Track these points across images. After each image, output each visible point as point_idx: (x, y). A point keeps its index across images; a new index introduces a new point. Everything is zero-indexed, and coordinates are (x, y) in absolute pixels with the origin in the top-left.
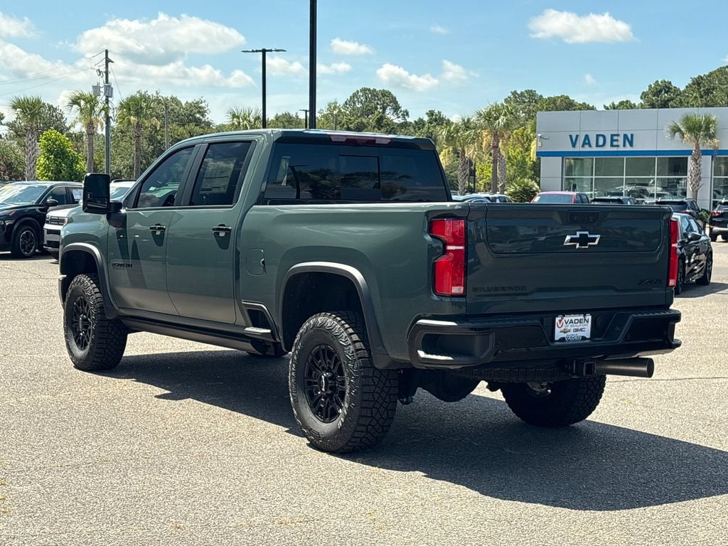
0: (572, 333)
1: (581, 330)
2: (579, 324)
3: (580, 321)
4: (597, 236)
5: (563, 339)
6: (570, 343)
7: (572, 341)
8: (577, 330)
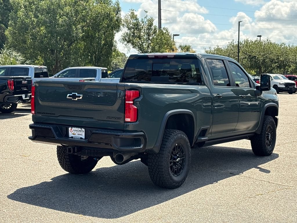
0: (77, 135)
1: (81, 135)
2: (79, 132)
3: (80, 131)
4: (81, 95)
5: (72, 137)
6: (75, 139)
7: (76, 139)
8: (79, 134)
